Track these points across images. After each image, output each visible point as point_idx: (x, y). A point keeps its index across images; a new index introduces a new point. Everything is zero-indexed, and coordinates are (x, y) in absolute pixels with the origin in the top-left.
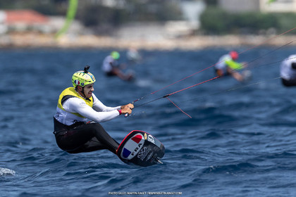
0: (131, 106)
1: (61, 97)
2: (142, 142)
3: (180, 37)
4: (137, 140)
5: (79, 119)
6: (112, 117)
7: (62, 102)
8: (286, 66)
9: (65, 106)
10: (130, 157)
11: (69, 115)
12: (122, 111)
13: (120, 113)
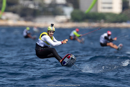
0: (67, 40)
1: (41, 35)
2: (70, 58)
3: (62, 22)
4: (69, 58)
5: (46, 45)
6: (59, 44)
7: (41, 37)
8: (102, 38)
9: (42, 38)
10: (65, 64)
11: (43, 42)
12: (63, 42)
13: (62, 43)
